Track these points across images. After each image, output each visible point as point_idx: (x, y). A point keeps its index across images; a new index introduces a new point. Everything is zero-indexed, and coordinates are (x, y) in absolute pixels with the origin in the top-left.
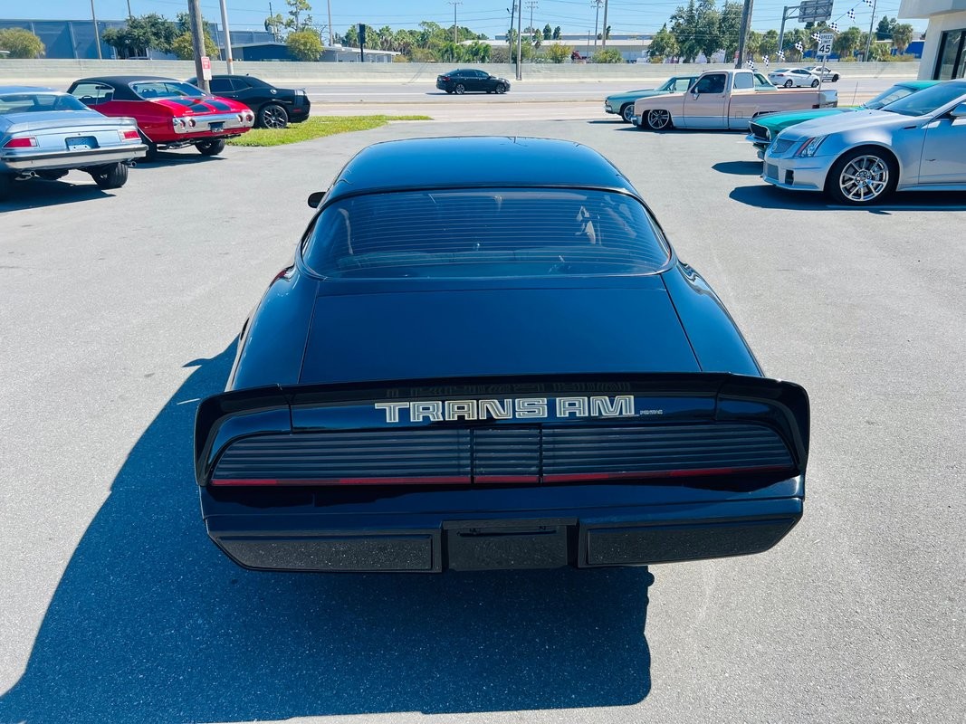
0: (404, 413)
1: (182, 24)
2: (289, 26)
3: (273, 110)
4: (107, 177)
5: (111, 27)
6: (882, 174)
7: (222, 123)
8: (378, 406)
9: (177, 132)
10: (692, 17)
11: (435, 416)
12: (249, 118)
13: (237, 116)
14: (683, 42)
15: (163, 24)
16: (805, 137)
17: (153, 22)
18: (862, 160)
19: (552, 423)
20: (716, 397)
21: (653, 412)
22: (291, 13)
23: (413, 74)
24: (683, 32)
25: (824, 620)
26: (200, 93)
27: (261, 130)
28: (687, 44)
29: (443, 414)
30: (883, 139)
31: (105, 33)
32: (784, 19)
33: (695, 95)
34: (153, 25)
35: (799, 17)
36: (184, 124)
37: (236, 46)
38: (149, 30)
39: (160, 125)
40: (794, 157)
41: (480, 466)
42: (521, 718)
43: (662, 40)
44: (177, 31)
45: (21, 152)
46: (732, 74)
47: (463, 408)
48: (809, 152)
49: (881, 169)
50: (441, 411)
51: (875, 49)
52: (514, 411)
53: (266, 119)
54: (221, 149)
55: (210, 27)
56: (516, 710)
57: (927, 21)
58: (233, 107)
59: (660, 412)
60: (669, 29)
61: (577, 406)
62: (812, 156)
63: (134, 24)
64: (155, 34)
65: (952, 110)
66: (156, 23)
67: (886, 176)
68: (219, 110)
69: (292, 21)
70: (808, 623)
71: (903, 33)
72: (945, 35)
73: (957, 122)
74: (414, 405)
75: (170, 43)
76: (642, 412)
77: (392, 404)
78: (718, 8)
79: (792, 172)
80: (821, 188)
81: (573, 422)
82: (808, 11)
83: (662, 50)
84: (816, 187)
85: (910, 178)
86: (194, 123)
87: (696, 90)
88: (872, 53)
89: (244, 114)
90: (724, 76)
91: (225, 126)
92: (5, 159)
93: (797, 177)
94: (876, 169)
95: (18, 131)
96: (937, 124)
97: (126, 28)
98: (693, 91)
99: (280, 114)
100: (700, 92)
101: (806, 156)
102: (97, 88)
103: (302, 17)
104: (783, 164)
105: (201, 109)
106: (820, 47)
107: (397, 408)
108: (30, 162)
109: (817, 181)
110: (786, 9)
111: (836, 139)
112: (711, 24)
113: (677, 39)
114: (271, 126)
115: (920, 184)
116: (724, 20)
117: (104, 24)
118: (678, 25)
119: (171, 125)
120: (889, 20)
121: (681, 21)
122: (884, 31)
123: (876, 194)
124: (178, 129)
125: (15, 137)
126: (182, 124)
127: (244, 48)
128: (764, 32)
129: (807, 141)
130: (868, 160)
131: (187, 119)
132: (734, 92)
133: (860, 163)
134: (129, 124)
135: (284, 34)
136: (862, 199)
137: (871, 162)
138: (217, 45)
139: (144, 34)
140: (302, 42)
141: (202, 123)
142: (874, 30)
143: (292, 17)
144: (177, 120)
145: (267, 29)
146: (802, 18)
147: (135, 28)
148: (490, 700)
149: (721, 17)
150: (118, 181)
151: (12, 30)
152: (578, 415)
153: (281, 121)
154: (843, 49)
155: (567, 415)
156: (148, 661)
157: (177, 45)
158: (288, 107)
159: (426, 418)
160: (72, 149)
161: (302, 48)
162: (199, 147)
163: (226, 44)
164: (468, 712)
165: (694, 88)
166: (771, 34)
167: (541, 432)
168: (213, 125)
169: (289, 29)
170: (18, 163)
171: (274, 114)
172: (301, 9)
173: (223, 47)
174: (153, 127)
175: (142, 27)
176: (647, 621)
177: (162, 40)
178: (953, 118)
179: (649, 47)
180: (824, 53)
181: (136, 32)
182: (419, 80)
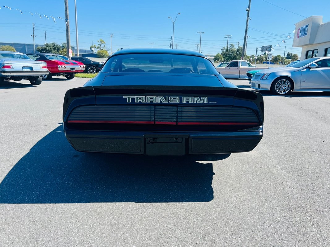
0: (133, 100)
1: (63, 46)
2: (98, 48)
3: (91, 68)
4: (35, 81)
5: (39, 46)
6: (288, 85)
7: (74, 68)
8: (124, 97)
9: (59, 70)
10: (228, 50)
11: (143, 101)
12: (84, 67)
13: (80, 66)
14: (225, 57)
15: (57, 46)
16: (263, 74)
17: (53, 45)
18: (282, 81)
19: (181, 104)
20: (234, 98)
21: (214, 102)
22: (99, 45)
23: (138, 64)
24: (225, 54)
25: (272, 184)
26: (68, 59)
27: (87, 74)
28: (226, 58)
29: (146, 100)
30: (289, 75)
31: (37, 48)
32: (257, 51)
33: (229, 68)
34: (53, 46)
35: (261, 51)
36: (62, 68)
37: (80, 54)
38: (52, 48)
39: (54, 68)
40: (260, 80)
41: (157, 118)
42: (169, 204)
43: (218, 56)
44: (61, 48)
45: (7, 70)
46: (240, 61)
47: (152, 99)
48: (265, 78)
49: (288, 84)
50: (145, 99)
51: (286, 61)
52: (169, 100)
53: (89, 71)
54: (73, 77)
55: (73, 48)
56: (167, 202)
57: (301, 48)
58: (78, 64)
59: (216, 102)
60: (220, 54)
61: (189, 99)
62: (266, 79)
63: (47, 45)
64: (54, 49)
65: (310, 66)
66: (54, 46)
67: (290, 86)
68: (74, 64)
69: (99, 47)
70: (266, 185)
71: (295, 57)
72: (307, 52)
73: (311, 70)
74: (136, 97)
75: (58, 52)
76: (210, 102)
77: (129, 97)
78: (236, 48)
79: (260, 84)
80: (269, 89)
81: (188, 105)
82: (264, 49)
83: (218, 59)
84: (268, 89)
85: (298, 87)
86: (65, 67)
87: (229, 66)
88: (285, 63)
89: (82, 66)
90: (238, 62)
91: (75, 69)
92: (1, 72)
93: (262, 86)
94: (286, 84)
95: (7, 63)
96: (305, 70)
97: (44, 47)
98: (228, 67)
99: (94, 69)
100: (230, 67)
101: (264, 79)
102: (34, 57)
103: (102, 46)
104: (257, 82)
105: (68, 64)
106: (268, 57)
107: (131, 98)
108: (10, 73)
109: (268, 87)
110: (257, 48)
111: (273, 74)
112: (234, 52)
113: (223, 56)
114: (90, 73)
115: (301, 89)
116: (238, 51)
117: (37, 45)
118: (223, 52)
119: (58, 68)
120: (290, 53)
121: (224, 51)
122: (289, 57)
123: (287, 92)
124: (60, 69)
125: (6, 65)
126: (61, 68)
127: (83, 54)
128: (250, 56)
129: (264, 75)
130: (284, 81)
131: (63, 66)
132: (241, 67)
133: (281, 82)
134: (44, 64)
135: (96, 51)
136: (282, 93)
137: (285, 82)
138: (74, 53)
139: (50, 49)
140: (102, 53)
141: (68, 68)
142: (285, 56)
143: (99, 46)
144: (60, 66)
145: (90, 49)
146: (262, 51)
147: (47, 47)
148: (159, 200)
149: (237, 50)
150: (38, 83)
151: (6, 46)
152: (189, 102)
153: (94, 72)
154: (276, 61)
155: (186, 102)
156: (40, 189)
157: (61, 52)
158: (96, 67)
159: (140, 102)
160: (24, 70)
161: (102, 55)
162: (66, 76)
163: (77, 53)
164: (151, 202)
165: (228, 65)
166: (253, 56)
167: (177, 108)
168: (71, 69)
169: (98, 50)
170: (5, 73)
171: (91, 69)
172: (102, 43)
173: (76, 54)
174: (51, 69)
175: (50, 47)
176: (212, 183)
177: (56, 51)
178: (311, 68)
179: (214, 58)
180: (269, 59)
181: (47, 48)
182: (140, 65)
